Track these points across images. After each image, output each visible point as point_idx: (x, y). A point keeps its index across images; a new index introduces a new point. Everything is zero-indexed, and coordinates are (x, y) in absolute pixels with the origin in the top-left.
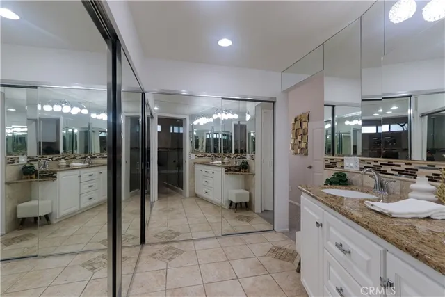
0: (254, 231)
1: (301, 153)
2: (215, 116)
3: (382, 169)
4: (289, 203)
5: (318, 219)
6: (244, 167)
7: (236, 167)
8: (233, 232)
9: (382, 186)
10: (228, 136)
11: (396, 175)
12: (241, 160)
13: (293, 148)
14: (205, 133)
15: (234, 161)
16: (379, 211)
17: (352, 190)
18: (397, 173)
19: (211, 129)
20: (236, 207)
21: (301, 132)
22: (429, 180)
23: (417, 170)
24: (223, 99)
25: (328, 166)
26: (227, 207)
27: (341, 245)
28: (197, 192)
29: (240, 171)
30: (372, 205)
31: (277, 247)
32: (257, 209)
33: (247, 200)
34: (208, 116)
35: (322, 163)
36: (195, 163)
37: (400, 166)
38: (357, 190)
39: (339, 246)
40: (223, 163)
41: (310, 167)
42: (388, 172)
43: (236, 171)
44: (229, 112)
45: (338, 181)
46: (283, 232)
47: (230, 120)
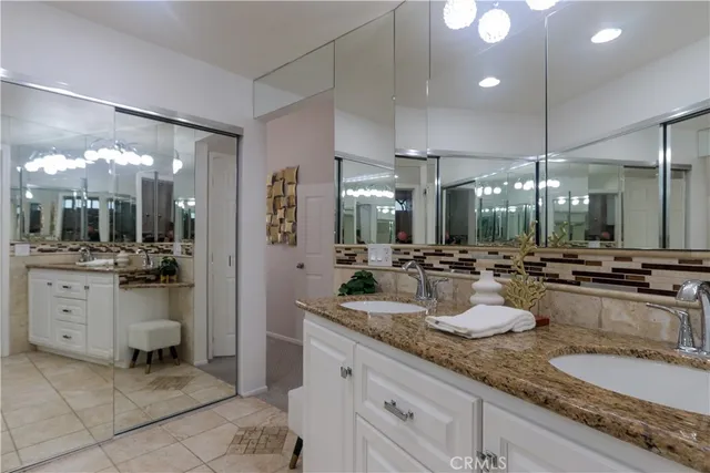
0: (195, 406)
1: (283, 241)
2: (92, 156)
3: (426, 262)
4: (268, 337)
5: (342, 360)
6: (170, 271)
7: (148, 272)
8: (144, 420)
9: (429, 289)
10: (125, 205)
11: (446, 270)
12: (160, 258)
13: (269, 233)
14: (61, 195)
15: (143, 258)
16: (452, 331)
17: (385, 299)
18: (447, 266)
19: (79, 185)
20: (149, 361)
21: (283, 202)
22: (495, 275)
23: (475, 261)
24: (118, 110)
25: (340, 261)
26: (124, 365)
27: (394, 404)
28: (33, 338)
29: (157, 280)
30: (437, 322)
31: (246, 430)
32: (199, 355)
33: (176, 341)
34: (73, 152)
35: (331, 257)
36: (28, 267)
37: (452, 255)
38: (393, 299)
39: (391, 407)
40: (116, 264)
41: (301, 266)
42: (435, 266)
43: (149, 281)
44: (129, 150)
45: (362, 286)
46: (256, 396)
47: (131, 169)
